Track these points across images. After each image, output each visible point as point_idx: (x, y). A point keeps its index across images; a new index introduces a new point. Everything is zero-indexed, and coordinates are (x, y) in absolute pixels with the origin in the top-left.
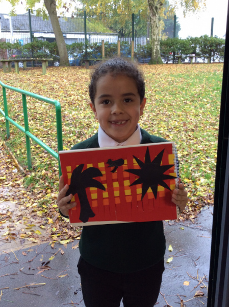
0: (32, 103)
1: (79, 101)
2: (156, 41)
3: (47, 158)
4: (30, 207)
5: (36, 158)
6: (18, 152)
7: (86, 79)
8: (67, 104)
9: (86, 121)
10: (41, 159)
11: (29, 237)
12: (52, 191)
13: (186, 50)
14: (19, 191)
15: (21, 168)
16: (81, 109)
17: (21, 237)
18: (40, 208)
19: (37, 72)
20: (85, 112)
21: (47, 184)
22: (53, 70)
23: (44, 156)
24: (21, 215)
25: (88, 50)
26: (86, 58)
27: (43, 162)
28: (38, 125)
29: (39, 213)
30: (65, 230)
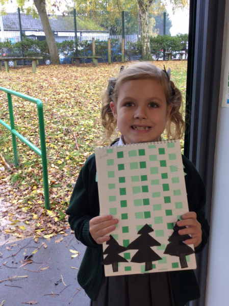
0: (20, 101)
1: (67, 99)
2: (146, 38)
3: (34, 156)
4: (16, 203)
5: (23, 156)
6: (6, 150)
7: (75, 77)
8: (55, 102)
9: (74, 118)
10: (28, 157)
11: (14, 232)
12: (38, 188)
13: (176, 47)
14: (5, 189)
15: (8, 166)
16: (69, 107)
17: (5, 233)
18: (25, 205)
19: (27, 70)
20: (73, 110)
21: (33, 181)
22: (43, 68)
23: (31, 153)
24: (7, 212)
25: (79, 48)
26: (77, 56)
27: (29, 160)
28: (26, 123)
29: (24, 210)
30: (49, 225)
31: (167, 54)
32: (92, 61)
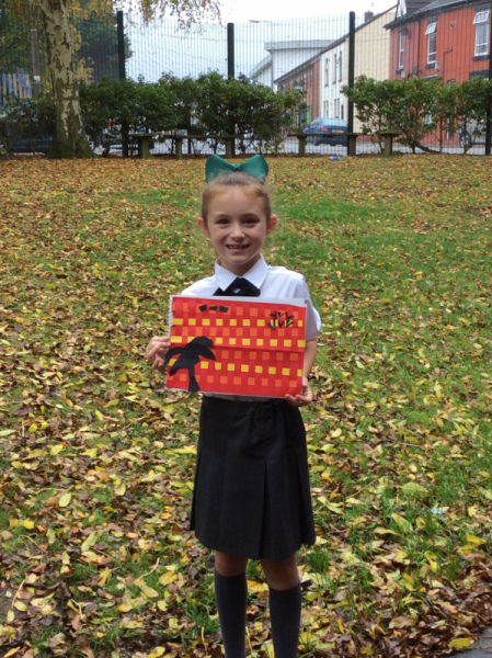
2: (67, 86)
31: (135, 137)
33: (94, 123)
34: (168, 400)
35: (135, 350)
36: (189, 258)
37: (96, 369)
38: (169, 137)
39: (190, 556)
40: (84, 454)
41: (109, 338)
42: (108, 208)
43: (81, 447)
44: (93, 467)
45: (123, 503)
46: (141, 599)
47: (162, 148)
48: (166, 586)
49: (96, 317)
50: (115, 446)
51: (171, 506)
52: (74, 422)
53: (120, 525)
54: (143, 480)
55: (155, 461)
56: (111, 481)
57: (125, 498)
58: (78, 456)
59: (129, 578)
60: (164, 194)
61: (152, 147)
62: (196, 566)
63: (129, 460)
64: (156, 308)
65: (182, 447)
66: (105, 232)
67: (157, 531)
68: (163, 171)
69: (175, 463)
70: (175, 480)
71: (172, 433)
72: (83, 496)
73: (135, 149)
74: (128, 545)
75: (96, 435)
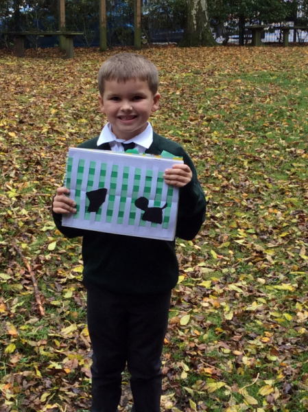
26: (17, 29)
31: (250, 29)
32: (58, 43)
33: (217, 18)
34: (270, 245)
35: (244, 203)
36: (291, 129)
37: (212, 217)
38: (278, 28)
39: (285, 374)
40: (201, 284)
41: (224, 192)
42: (226, 87)
43: (199, 279)
44: (207, 296)
45: (231, 326)
46: (244, 404)
47: (271, 37)
48: (264, 397)
49: (214, 174)
50: (225, 279)
51: (270, 332)
52: (194, 258)
53: (227, 344)
54: (248, 309)
55: (258, 294)
56: (222, 308)
57: (232, 322)
58: (196, 286)
59: (234, 387)
60: (272, 75)
61: (263, 37)
62: (289, 383)
63: (236, 292)
64: (263, 169)
65: (280, 284)
66: (223, 106)
67: (258, 351)
68: (272, 57)
69: (274, 297)
70: (274, 311)
71: (272, 272)
72: (199, 318)
73: (250, 38)
74: (234, 360)
75: (211, 270)
